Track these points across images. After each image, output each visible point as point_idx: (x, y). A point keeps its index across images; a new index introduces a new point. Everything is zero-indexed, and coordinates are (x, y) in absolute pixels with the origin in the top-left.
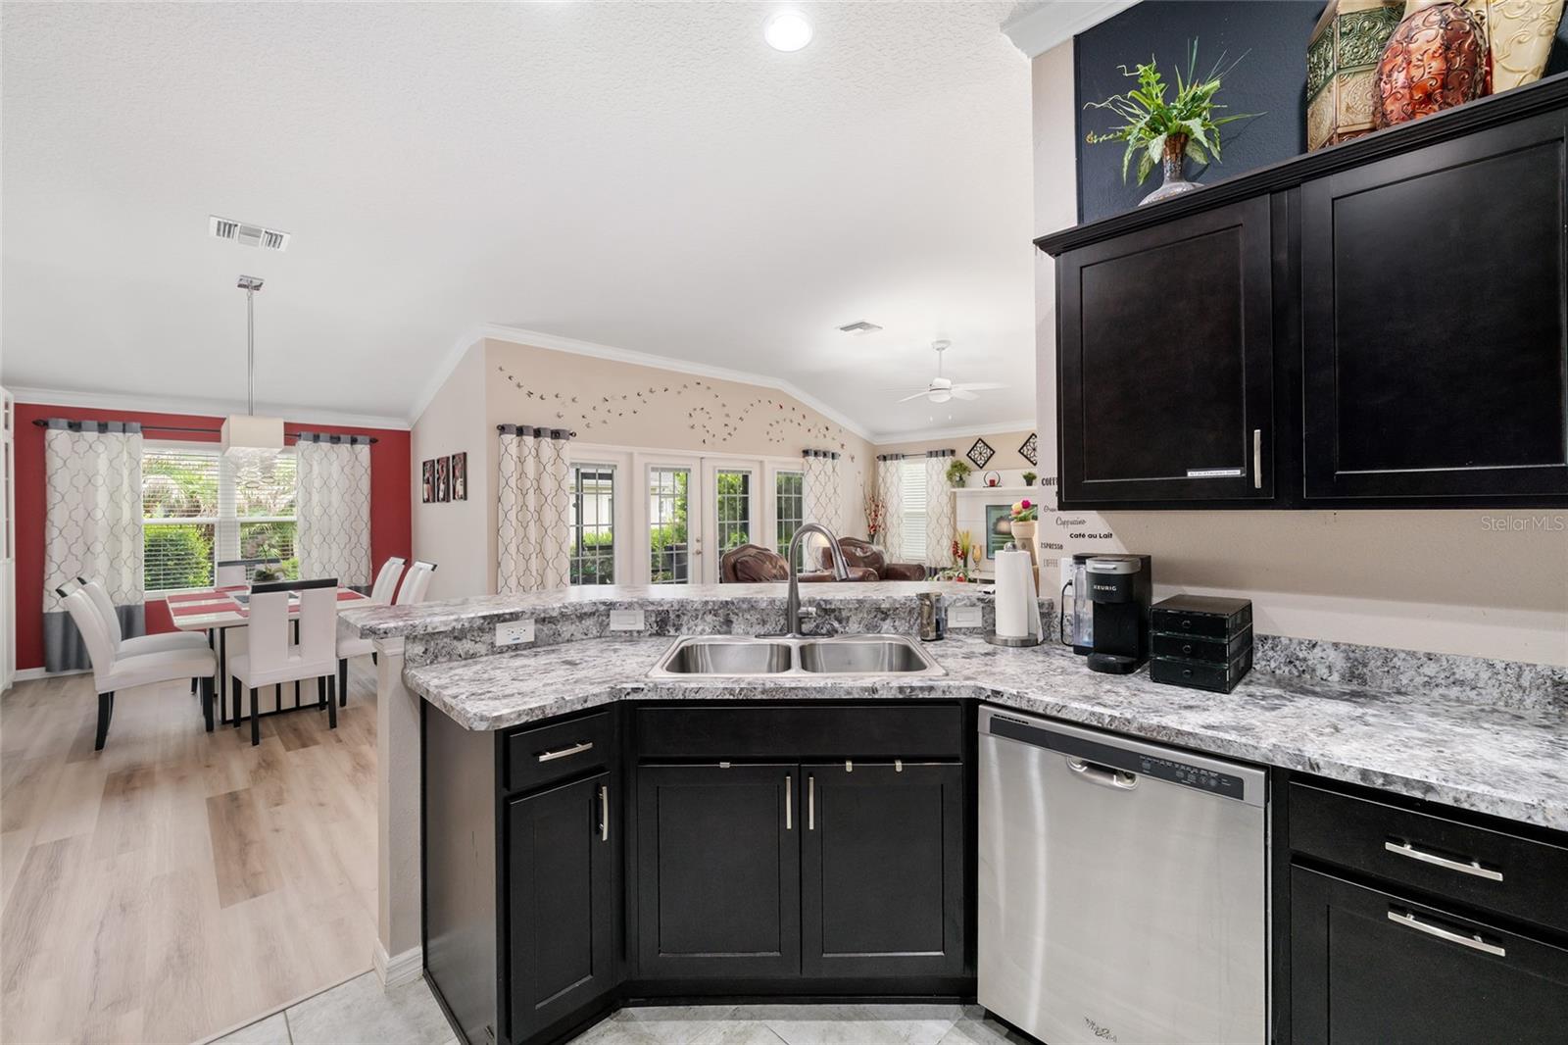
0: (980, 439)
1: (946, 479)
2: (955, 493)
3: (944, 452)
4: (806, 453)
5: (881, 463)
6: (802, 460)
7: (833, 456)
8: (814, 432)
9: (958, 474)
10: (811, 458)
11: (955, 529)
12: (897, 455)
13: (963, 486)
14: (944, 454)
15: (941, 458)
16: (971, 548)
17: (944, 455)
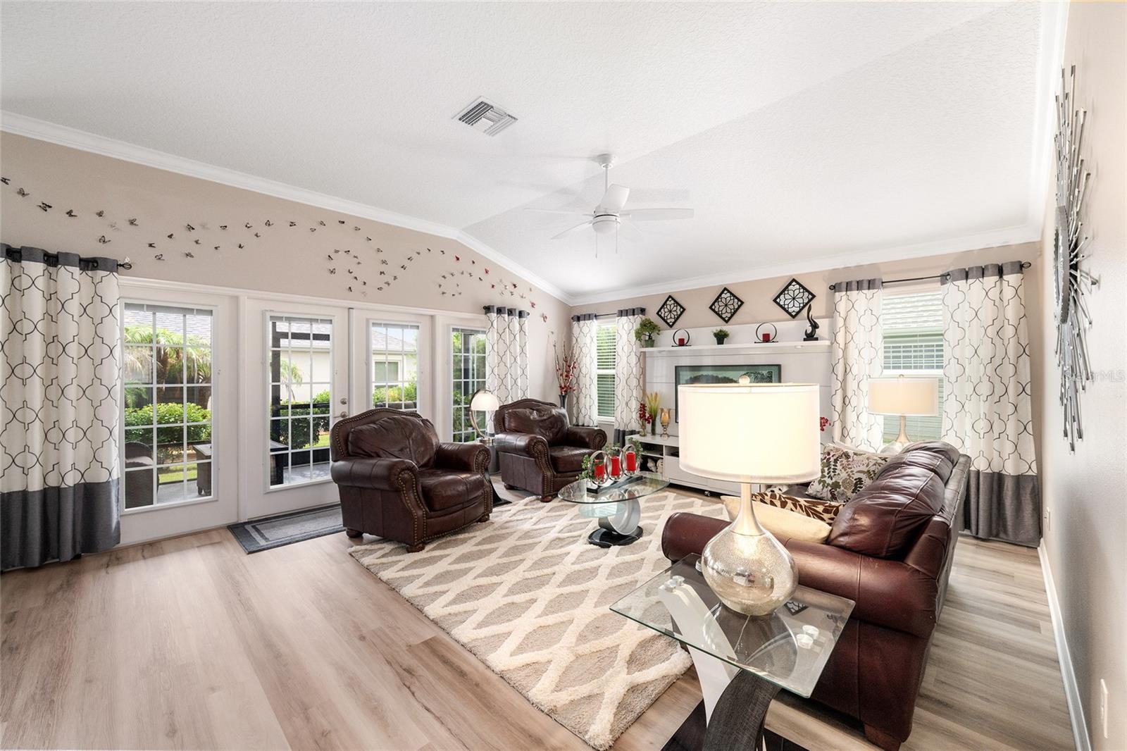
0: (670, 297)
1: (635, 338)
2: (645, 353)
3: (634, 310)
4: (488, 309)
5: (575, 324)
6: (483, 317)
7: (521, 314)
8: (498, 288)
9: (647, 334)
10: (494, 315)
11: (644, 391)
12: (589, 315)
13: (652, 346)
14: (633, 312)
15: (631, 317)
16: (659, 411)
17: (634, 315)
